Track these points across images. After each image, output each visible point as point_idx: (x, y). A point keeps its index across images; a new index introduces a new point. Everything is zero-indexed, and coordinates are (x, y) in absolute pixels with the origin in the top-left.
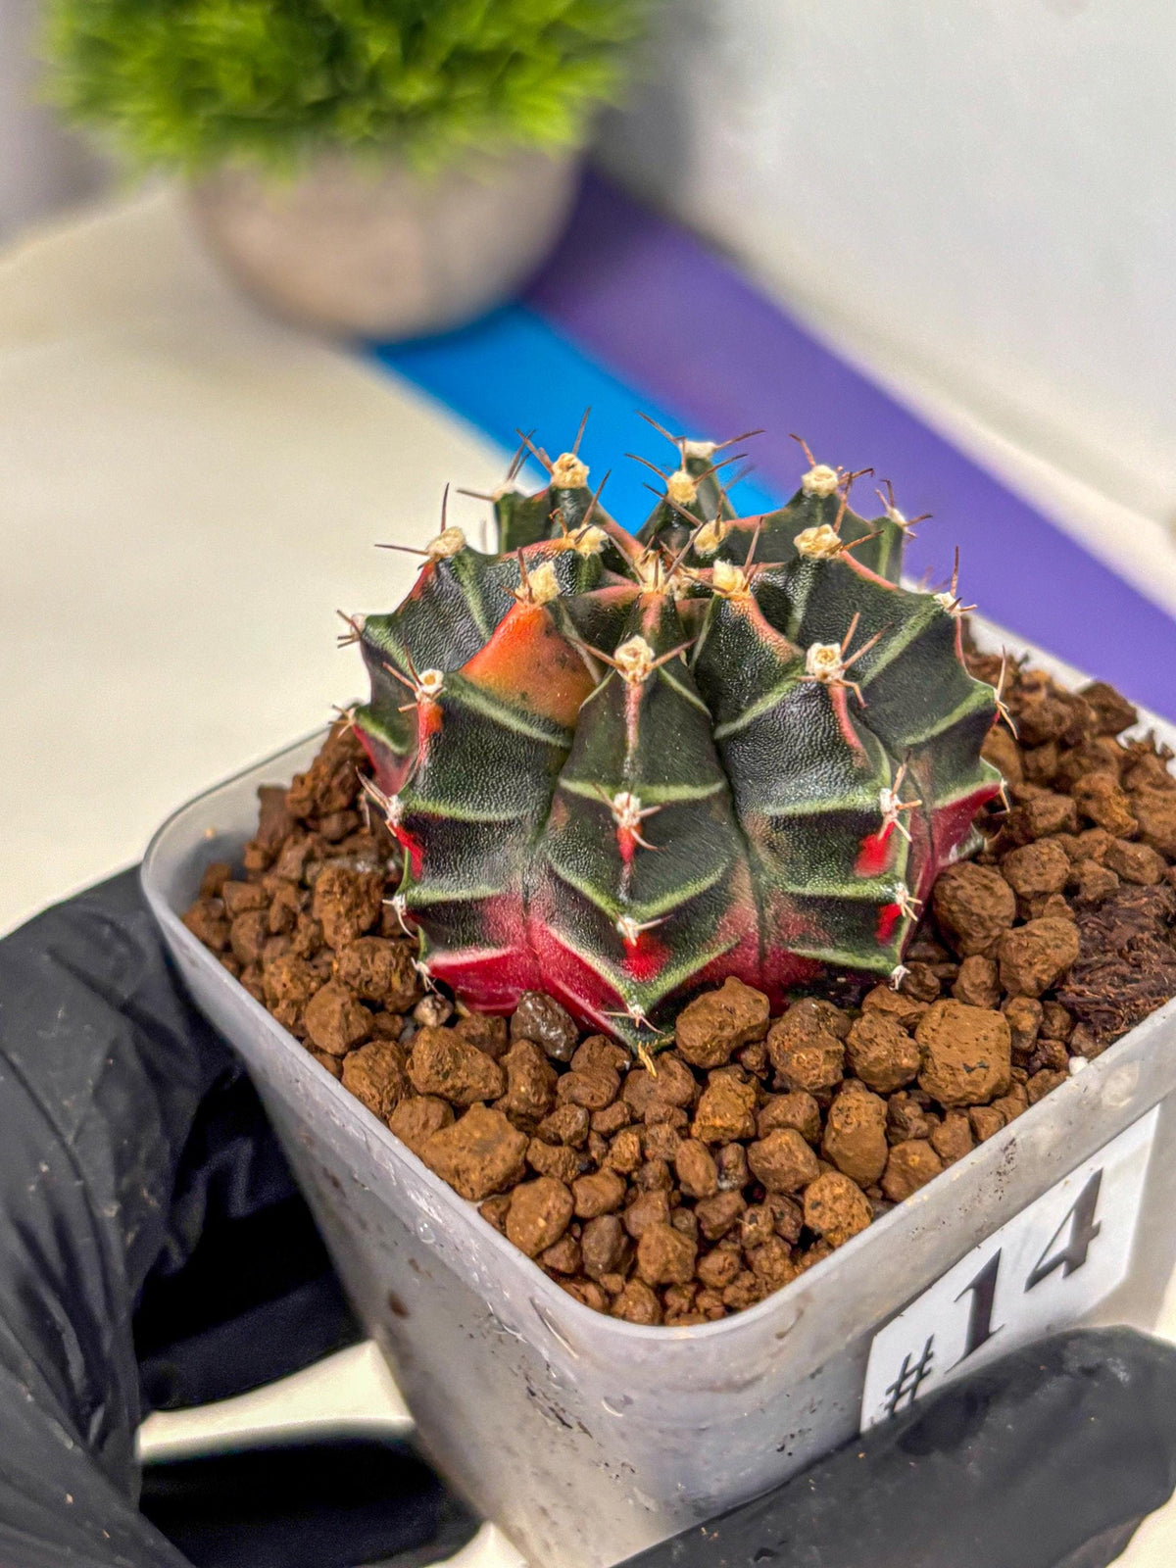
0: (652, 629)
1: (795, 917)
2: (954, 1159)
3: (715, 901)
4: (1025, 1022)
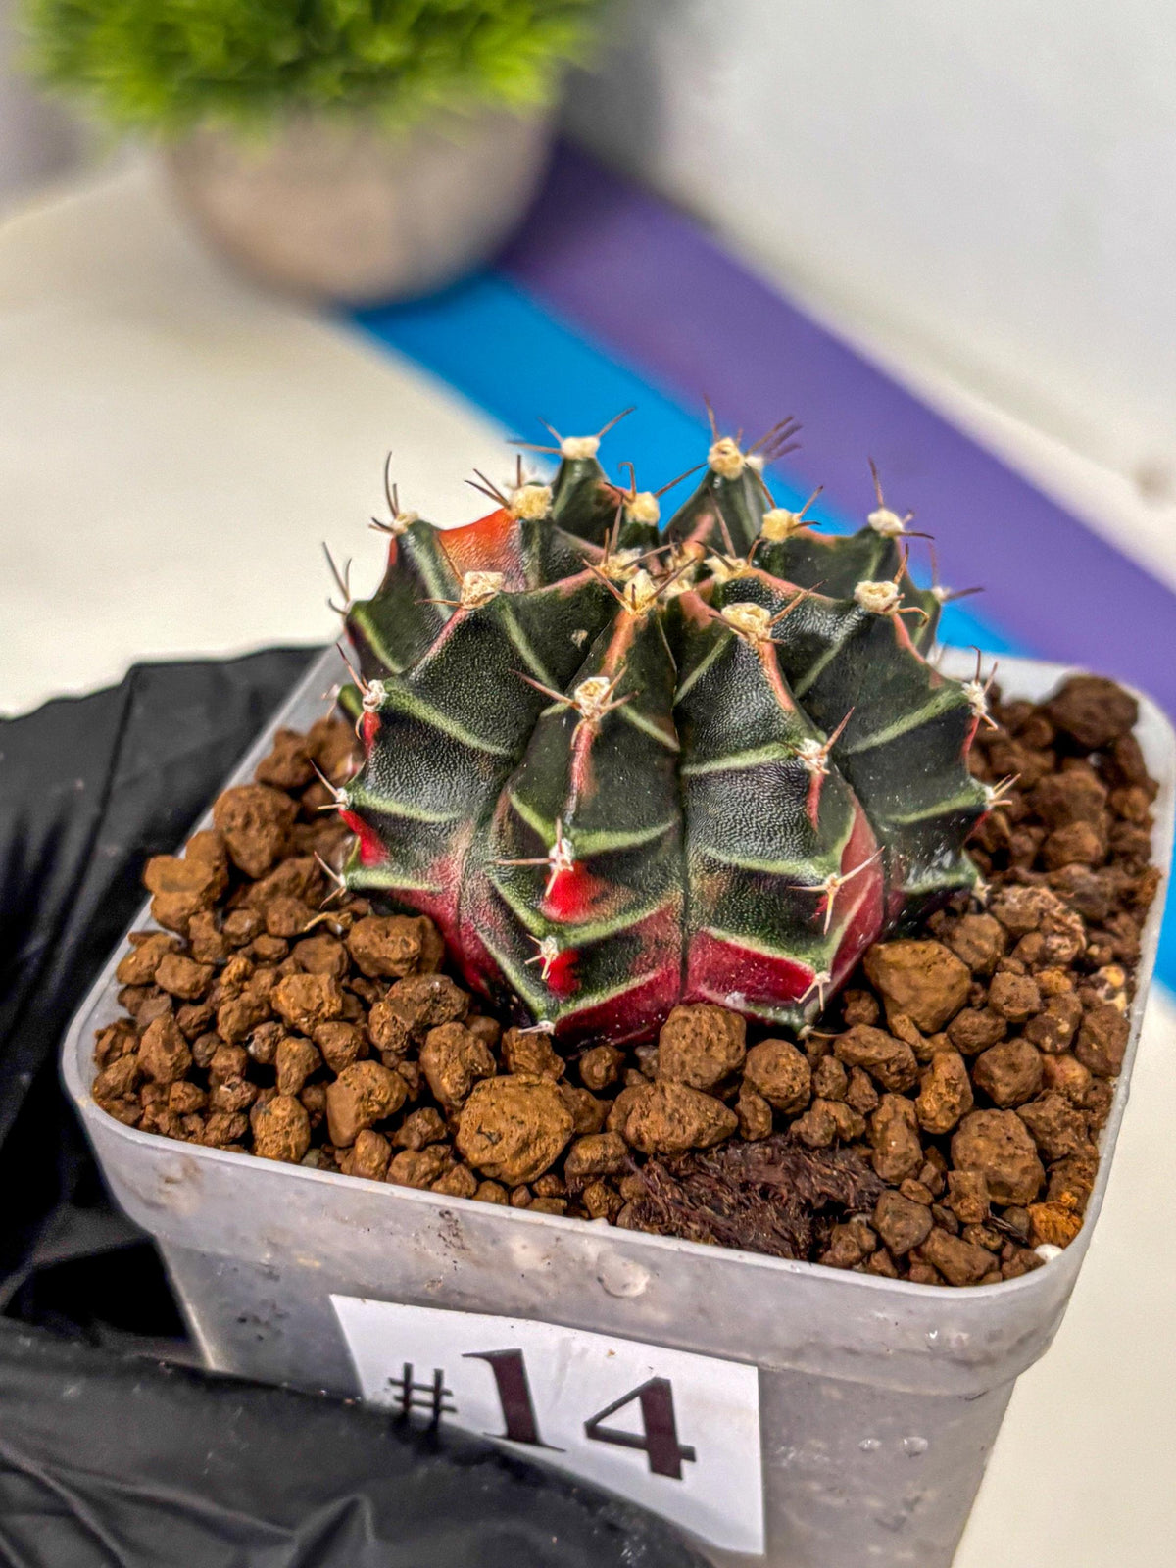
0: (558, 590)
1: (487, 904)
3: (434, 838)
4: (587, 1153)
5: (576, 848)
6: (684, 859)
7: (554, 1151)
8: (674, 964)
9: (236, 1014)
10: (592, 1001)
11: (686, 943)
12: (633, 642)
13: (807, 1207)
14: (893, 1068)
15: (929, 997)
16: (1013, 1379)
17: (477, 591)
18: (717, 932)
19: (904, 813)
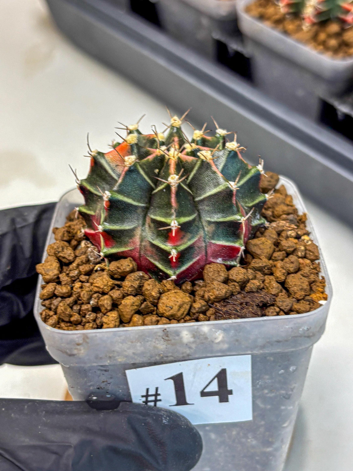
0: (148, 159)
1: (149, 248)
2: (146, 325)
3: (130, 233)
4: (197, 306)
5: (178, 222)
6: (201, 223)
7: (188, 307)
8: (204, 253)
9: (86, 294)
10: (184, 268)
11: (206, 246)
12: (175, 167)
13: (258, 306)
14: (266, 268)
15: (265, 251)
16: (312, 345)
17: (130, 161)
18: (213, 242)
19: (249, 204)
